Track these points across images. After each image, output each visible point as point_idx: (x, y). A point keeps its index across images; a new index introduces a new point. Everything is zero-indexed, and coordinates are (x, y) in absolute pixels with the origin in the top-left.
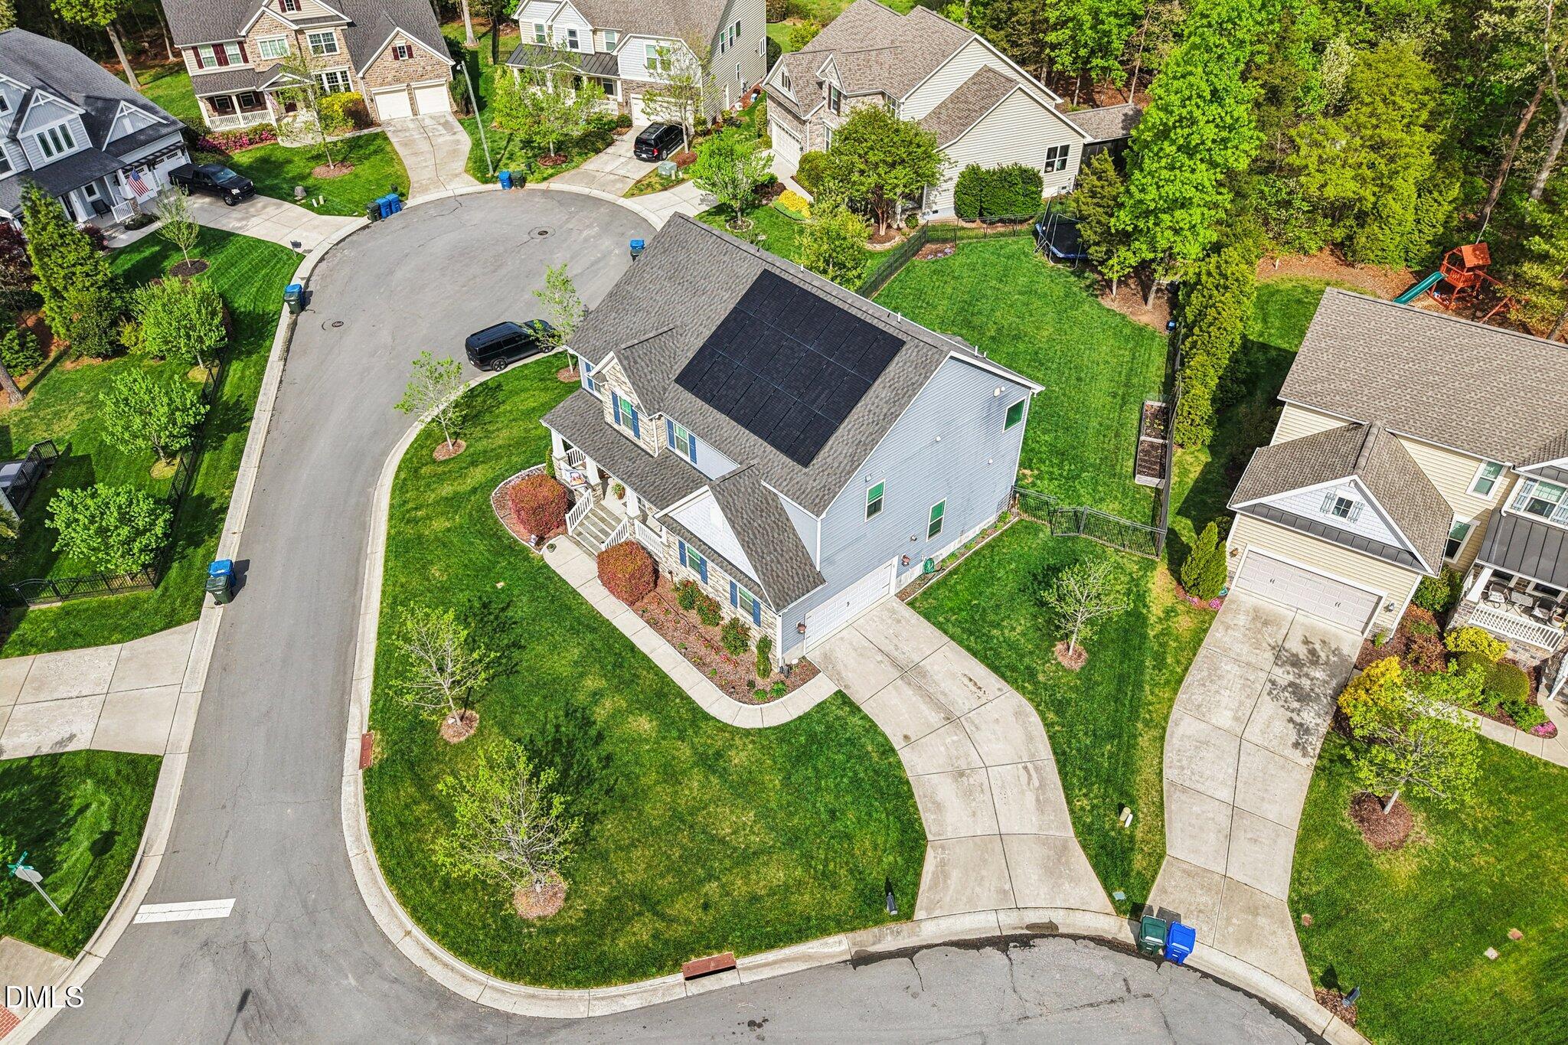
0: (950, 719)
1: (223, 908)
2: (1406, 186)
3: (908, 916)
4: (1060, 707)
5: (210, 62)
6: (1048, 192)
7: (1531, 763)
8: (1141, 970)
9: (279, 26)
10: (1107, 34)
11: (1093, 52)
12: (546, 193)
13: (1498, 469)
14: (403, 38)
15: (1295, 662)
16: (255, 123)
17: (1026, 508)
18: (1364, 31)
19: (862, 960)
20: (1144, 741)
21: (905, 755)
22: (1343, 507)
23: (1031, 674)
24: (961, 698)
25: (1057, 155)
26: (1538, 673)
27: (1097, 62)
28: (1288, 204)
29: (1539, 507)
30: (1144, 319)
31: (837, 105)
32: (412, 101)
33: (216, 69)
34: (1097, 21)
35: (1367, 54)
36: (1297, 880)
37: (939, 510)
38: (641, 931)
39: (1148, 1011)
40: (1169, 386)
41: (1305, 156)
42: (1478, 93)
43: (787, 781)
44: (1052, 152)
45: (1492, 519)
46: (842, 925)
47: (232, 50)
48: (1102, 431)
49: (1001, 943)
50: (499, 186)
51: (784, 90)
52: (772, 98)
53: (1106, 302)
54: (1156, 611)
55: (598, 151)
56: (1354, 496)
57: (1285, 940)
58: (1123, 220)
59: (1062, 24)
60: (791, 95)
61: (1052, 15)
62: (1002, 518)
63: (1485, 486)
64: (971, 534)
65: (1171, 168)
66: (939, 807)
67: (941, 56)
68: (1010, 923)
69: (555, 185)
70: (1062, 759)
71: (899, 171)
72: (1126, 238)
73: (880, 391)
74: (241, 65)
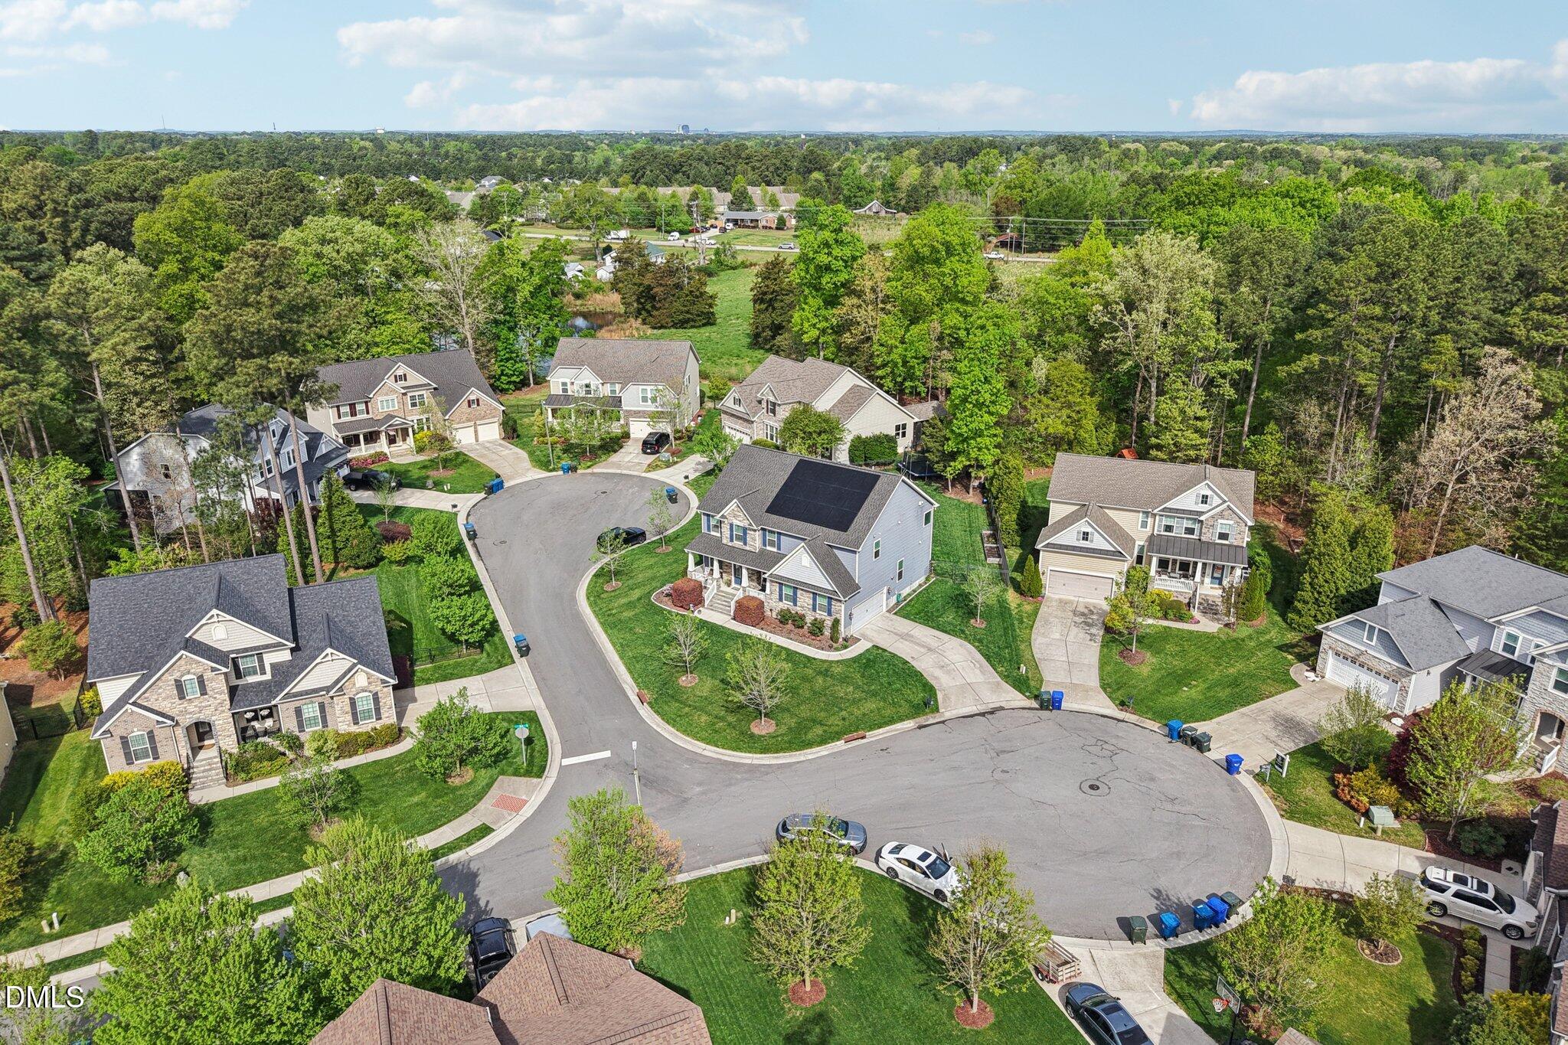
0: (930, 649)
1: (607, 754)
2: (1089, 424)
3: (937, 710)
4: (980, 641)
5: (345, 414)
6: (900, 450)
7: (1191, 632)
8: (1045, 714)
9: (394, 391)
10: (913, 367)
11: (905, 380)
12: (593, 474)
13: (1146, 513)
14: (474, 394)
15: (1083, 614)
16: (372, 452)
17: (937, 574)
18: (1049, 353)
19: (920, 727)
20: (1022, 647)
21: (914, 663)
22: (1085, 536)
23: (963, 632)
24: (934, 643)
25: (901, 429)
26: (1189, 604)
27: (907, 384)
28: (1031, 440)
29: (1169, 528)
30: (970, 500)
31: (774, 412)
32: (476, 432)
33: (349, 418)
34: (905, 363)
35: (1054, 364)
36: (1102, 679)
37: (901, 563)
38: (819, 730)
39: (1050, 723)
40: (992, 524)
41: (1034, 414)
42: (1114, 382)
43: (863, 676)
44: (898, 428)
45: (1152, 538)
46: (908, 717)
47: (360, 407)
48: (964, 544)
49: (983, 714)
50: (561, 473)
51: (737, 407)
52: (726, 413)
53: (948, 495)
54: (1013, 605)
55: (615, 451)
56: (1089, 530)
57: (1103, 698)
58: (950, 446)
59: (884, 365)
60: (741, 409)
61: (879, 361)
62: (927, 579)
63: (1144, 525)
64: (915, 585)
65: (971, 416)
66: (936, 678)
67: (829, 381)
68: (982, 708)
69: (596, 470)
70: (988, 658)
71: (823, 436)
72: (953, 456)
73: (873, 496)
74: (365, 416)
